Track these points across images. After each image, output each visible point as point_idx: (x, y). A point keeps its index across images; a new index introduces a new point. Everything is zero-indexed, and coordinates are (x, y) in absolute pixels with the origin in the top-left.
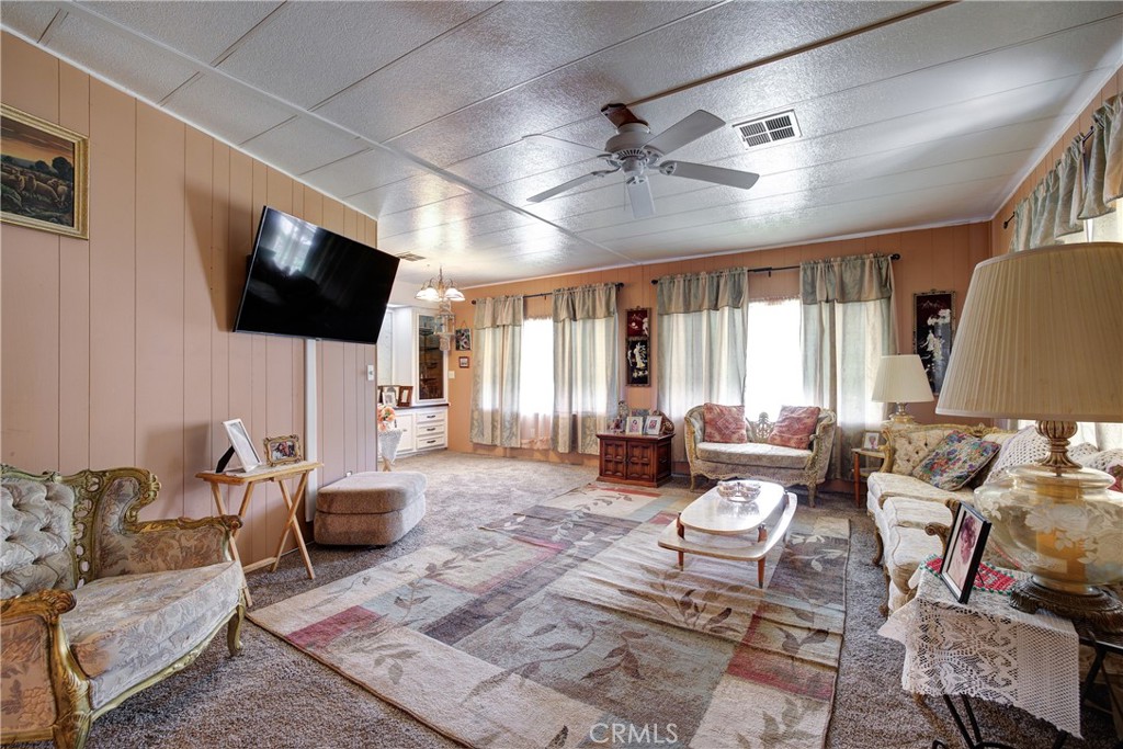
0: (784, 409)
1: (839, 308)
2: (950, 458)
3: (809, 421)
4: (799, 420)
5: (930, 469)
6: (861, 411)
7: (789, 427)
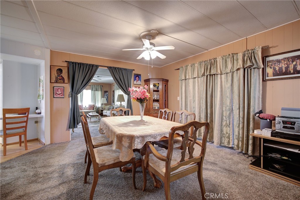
0: (89, 105)
1: (96, 91)
2: (110, 108)
3: (93, 106)
4: (92, 106)
5: (109, 110)
6: (99, 105)
7: (90, 107)
